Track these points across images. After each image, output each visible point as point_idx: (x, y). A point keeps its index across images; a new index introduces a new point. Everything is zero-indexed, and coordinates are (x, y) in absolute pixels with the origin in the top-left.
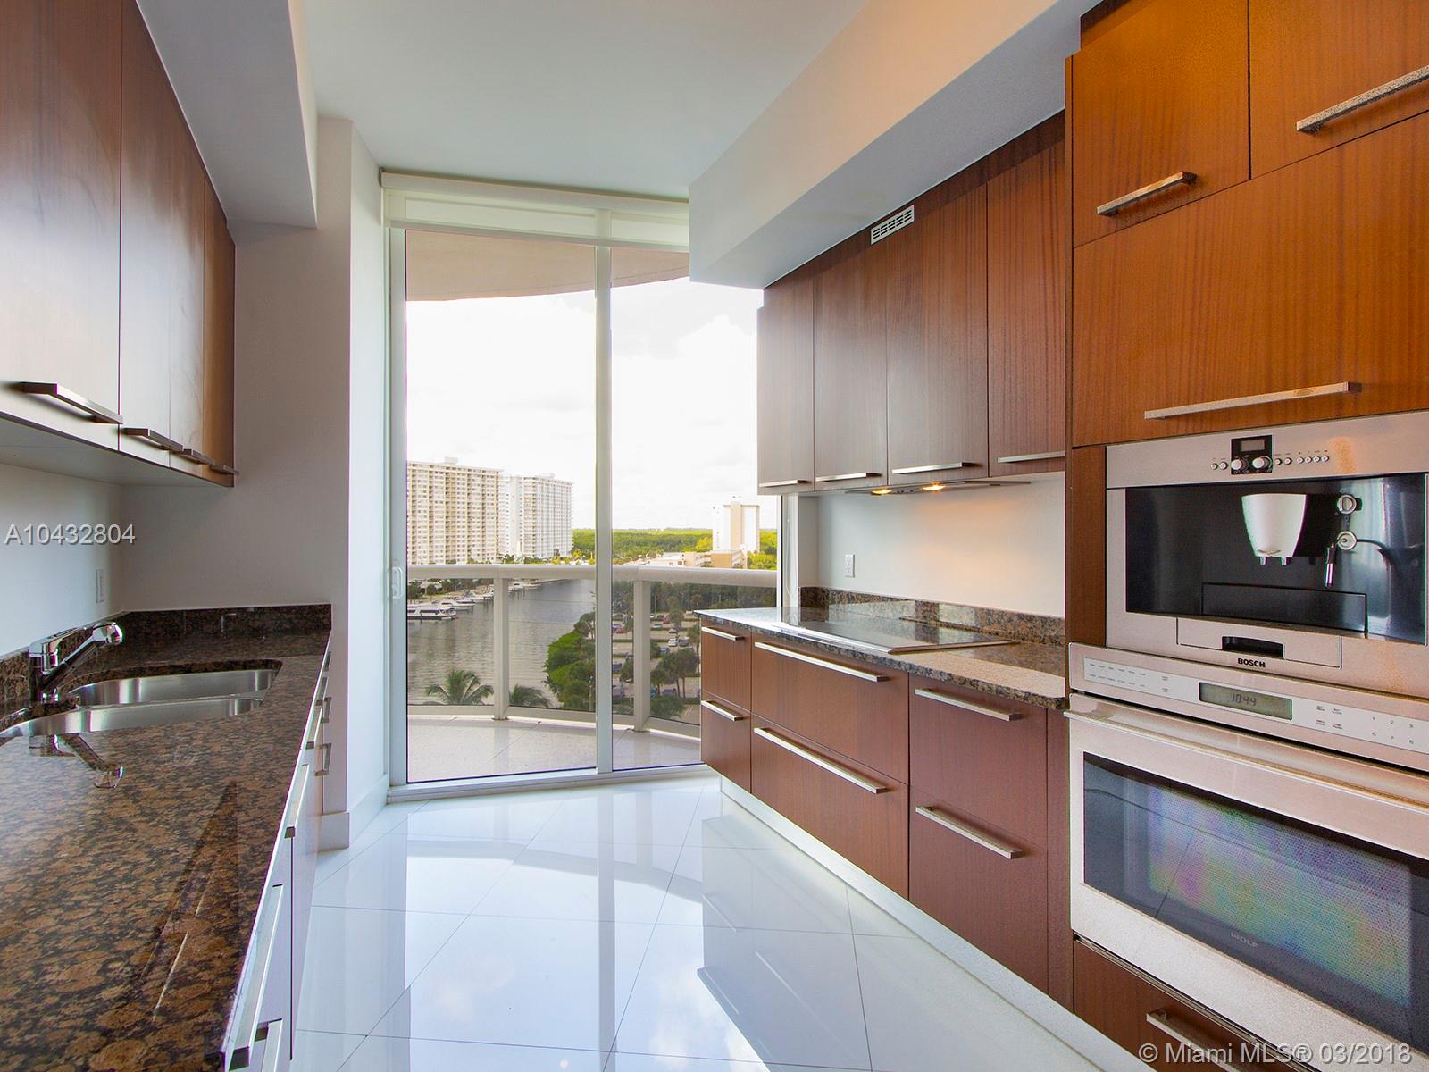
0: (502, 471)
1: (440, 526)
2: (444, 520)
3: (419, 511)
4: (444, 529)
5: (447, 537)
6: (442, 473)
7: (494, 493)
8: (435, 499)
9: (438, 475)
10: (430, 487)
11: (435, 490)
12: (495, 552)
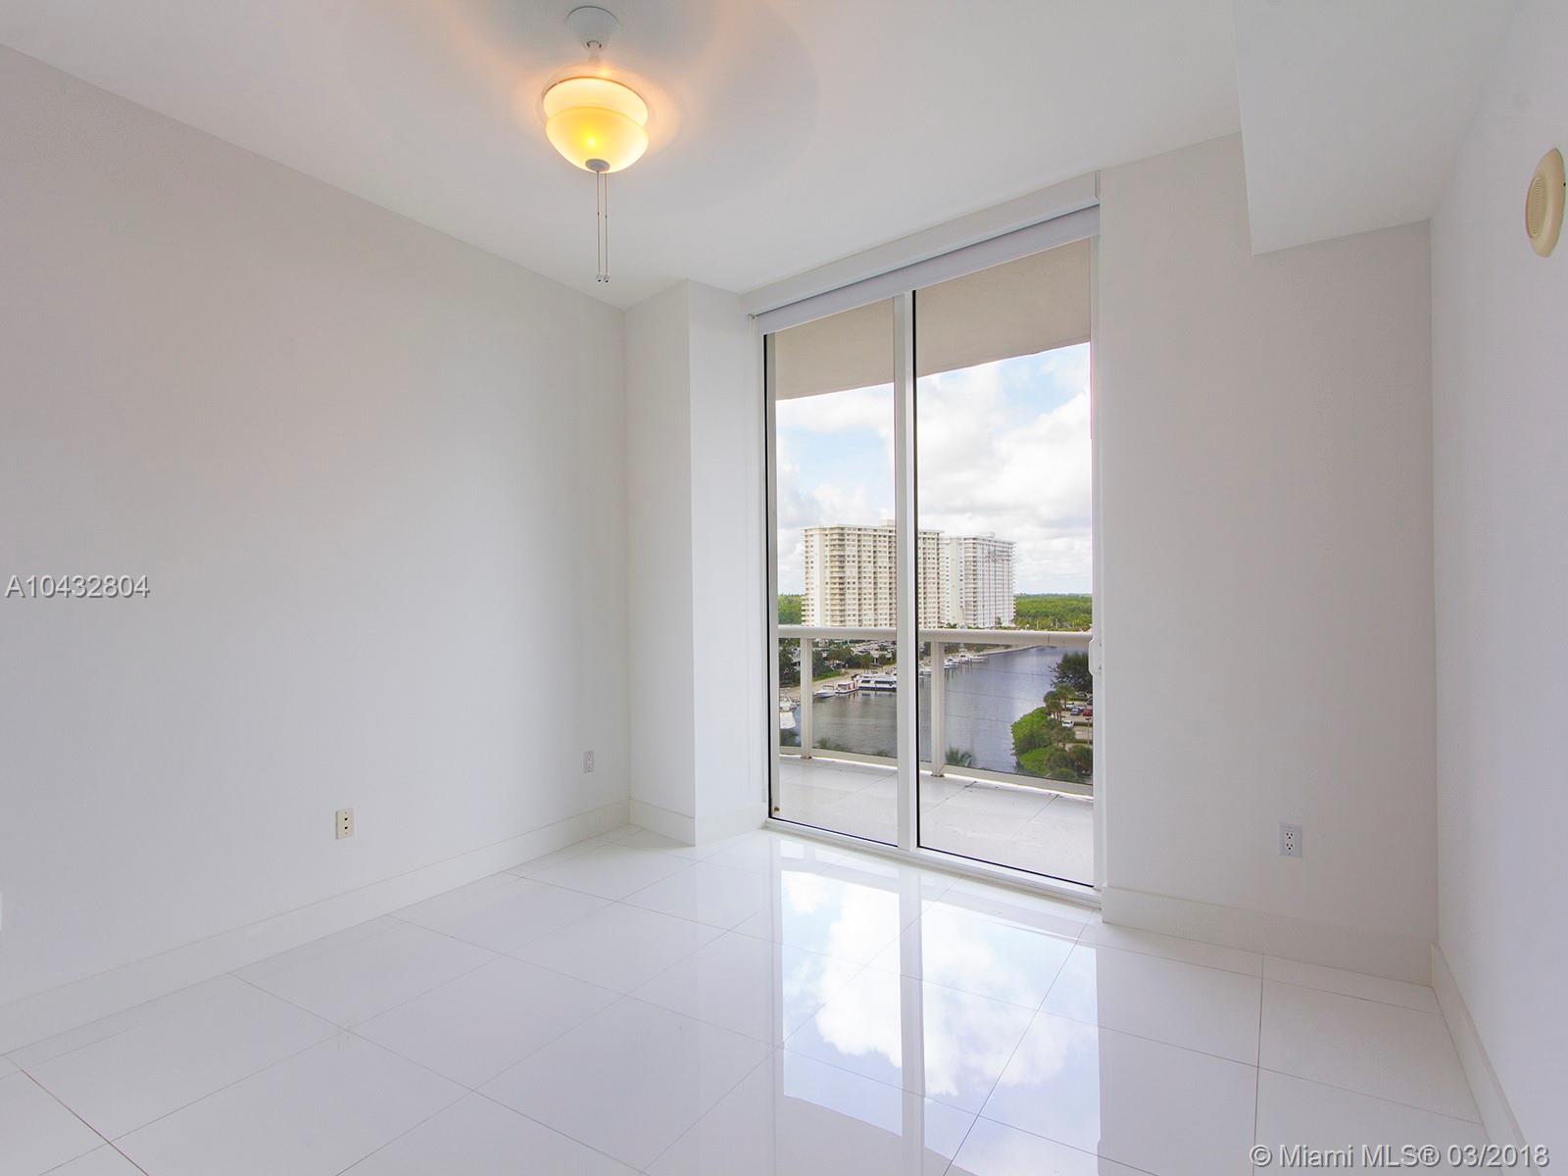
0: (943, 532)
1: (884, 593)
2: (888, 586)
3: (865, 578)
4: (888, 596)
5: (890, 604)
6: (885, 536)
7: (935, 556)
8: (879, 564)
9: (882, 539)
10: (875, 552)
11: (878, 554)
12: (936, 620)
